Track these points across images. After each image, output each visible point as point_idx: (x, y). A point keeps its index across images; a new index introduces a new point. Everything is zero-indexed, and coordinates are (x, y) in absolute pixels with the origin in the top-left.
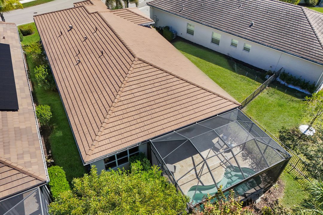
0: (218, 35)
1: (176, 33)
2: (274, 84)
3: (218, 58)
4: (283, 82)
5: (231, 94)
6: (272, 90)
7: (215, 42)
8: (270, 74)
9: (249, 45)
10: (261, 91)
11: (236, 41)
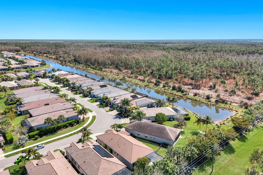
0: (146, 135)
1: (134, 135)
2: (163, 146)
3: (147, 141)
4: (165, 146)
5: (153, 149)
6: (162, 148)
7: (146, 137)
8: (161, 144)
9: (155, 137)
10: (160, 149)
11: (151, 136)
